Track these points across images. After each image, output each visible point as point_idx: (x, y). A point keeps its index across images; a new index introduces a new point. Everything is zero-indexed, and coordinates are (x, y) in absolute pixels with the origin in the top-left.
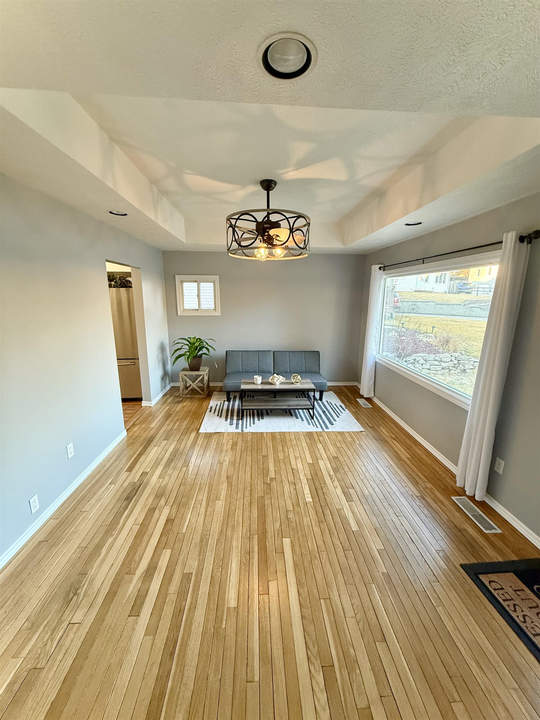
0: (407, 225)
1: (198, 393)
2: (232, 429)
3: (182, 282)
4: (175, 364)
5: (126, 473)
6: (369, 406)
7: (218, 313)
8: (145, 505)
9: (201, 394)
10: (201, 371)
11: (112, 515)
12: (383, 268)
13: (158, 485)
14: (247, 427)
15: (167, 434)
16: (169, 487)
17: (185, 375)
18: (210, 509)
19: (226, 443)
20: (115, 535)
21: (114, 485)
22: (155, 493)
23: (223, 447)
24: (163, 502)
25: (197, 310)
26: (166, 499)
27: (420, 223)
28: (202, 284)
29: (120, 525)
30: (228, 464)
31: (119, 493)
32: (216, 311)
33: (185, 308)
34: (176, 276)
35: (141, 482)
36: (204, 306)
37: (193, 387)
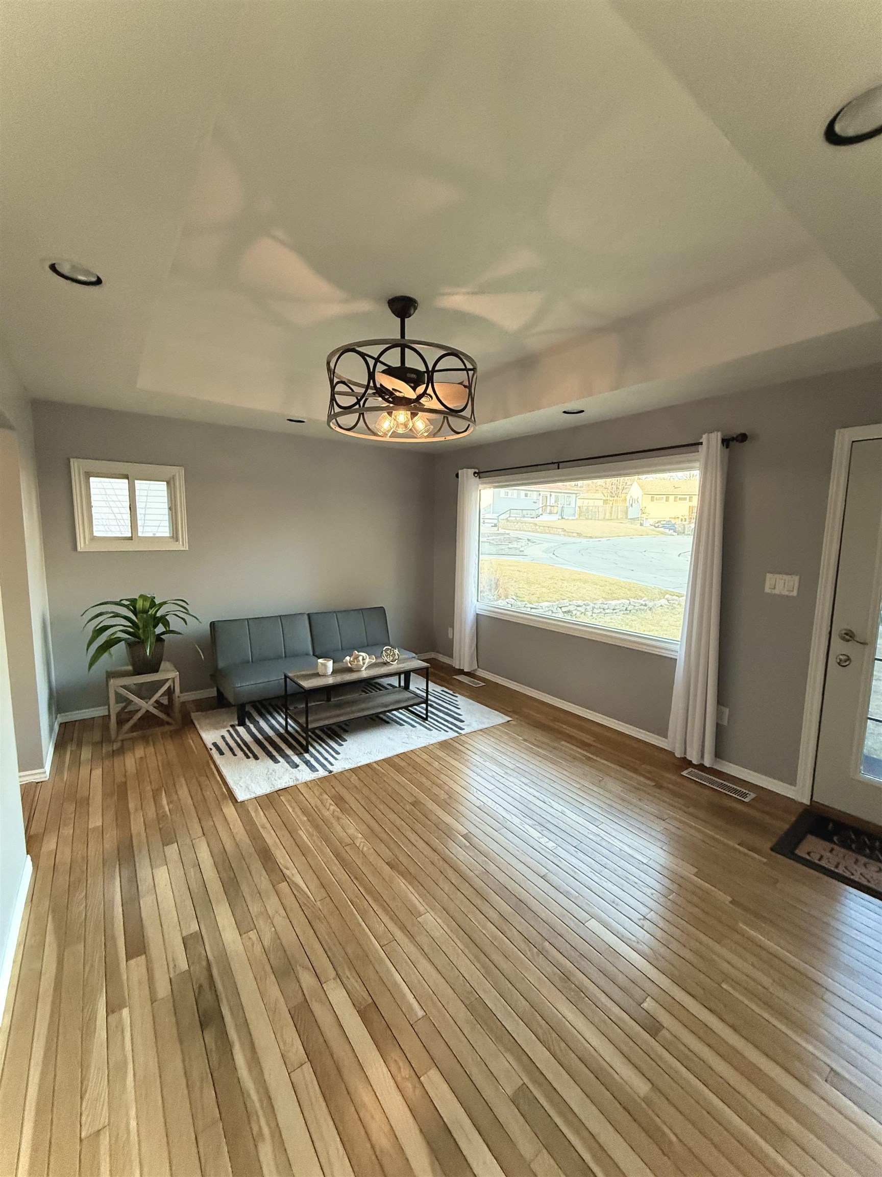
0: (565, 412)
1: (160, 723)
2: (304, 775)
3: (88, 475)
4: (93, 667)
5: (132, 962)
6: (479, 684)
7: (182, 545)
8: (271, 1012)
9: (168, 723)
10: (164, 671)
11: (201, 1088)
12: (479, 474)
13: (258, 949)
14: (333, 763)
15: (160, 829)
16: (289, 938)
17: (124, 687)
18: (423, 940)
19: (319, 803)
20: (266, 1130)
21: (125, 1012)
22: (268, 968)
23: (322, 814)
24: (307, 979)
25: (131, 538)
26: (307, 968)
27: (582, 411)
28: (138, 484)
29: (254, 1097)
30: (363, 840)
31: (167, 1020)
32: (177, 540)
33: (95, 534)
34: (72, 460)
35: (204, 963)
36: (144, 531)
37: (148, 711)
